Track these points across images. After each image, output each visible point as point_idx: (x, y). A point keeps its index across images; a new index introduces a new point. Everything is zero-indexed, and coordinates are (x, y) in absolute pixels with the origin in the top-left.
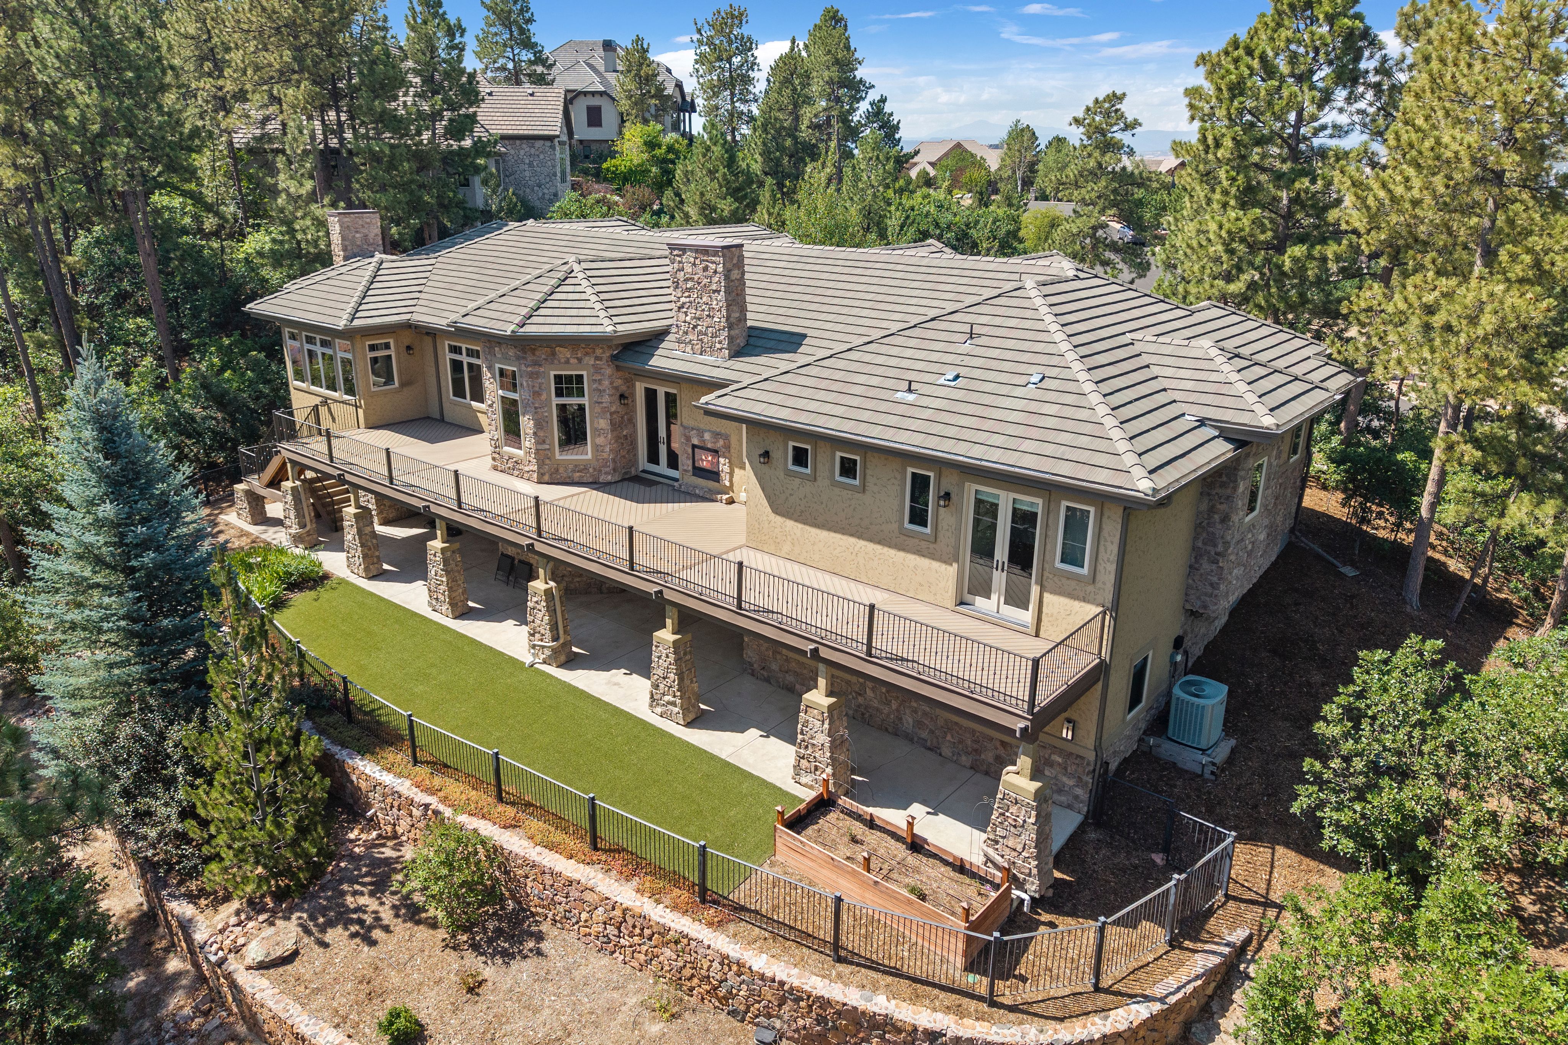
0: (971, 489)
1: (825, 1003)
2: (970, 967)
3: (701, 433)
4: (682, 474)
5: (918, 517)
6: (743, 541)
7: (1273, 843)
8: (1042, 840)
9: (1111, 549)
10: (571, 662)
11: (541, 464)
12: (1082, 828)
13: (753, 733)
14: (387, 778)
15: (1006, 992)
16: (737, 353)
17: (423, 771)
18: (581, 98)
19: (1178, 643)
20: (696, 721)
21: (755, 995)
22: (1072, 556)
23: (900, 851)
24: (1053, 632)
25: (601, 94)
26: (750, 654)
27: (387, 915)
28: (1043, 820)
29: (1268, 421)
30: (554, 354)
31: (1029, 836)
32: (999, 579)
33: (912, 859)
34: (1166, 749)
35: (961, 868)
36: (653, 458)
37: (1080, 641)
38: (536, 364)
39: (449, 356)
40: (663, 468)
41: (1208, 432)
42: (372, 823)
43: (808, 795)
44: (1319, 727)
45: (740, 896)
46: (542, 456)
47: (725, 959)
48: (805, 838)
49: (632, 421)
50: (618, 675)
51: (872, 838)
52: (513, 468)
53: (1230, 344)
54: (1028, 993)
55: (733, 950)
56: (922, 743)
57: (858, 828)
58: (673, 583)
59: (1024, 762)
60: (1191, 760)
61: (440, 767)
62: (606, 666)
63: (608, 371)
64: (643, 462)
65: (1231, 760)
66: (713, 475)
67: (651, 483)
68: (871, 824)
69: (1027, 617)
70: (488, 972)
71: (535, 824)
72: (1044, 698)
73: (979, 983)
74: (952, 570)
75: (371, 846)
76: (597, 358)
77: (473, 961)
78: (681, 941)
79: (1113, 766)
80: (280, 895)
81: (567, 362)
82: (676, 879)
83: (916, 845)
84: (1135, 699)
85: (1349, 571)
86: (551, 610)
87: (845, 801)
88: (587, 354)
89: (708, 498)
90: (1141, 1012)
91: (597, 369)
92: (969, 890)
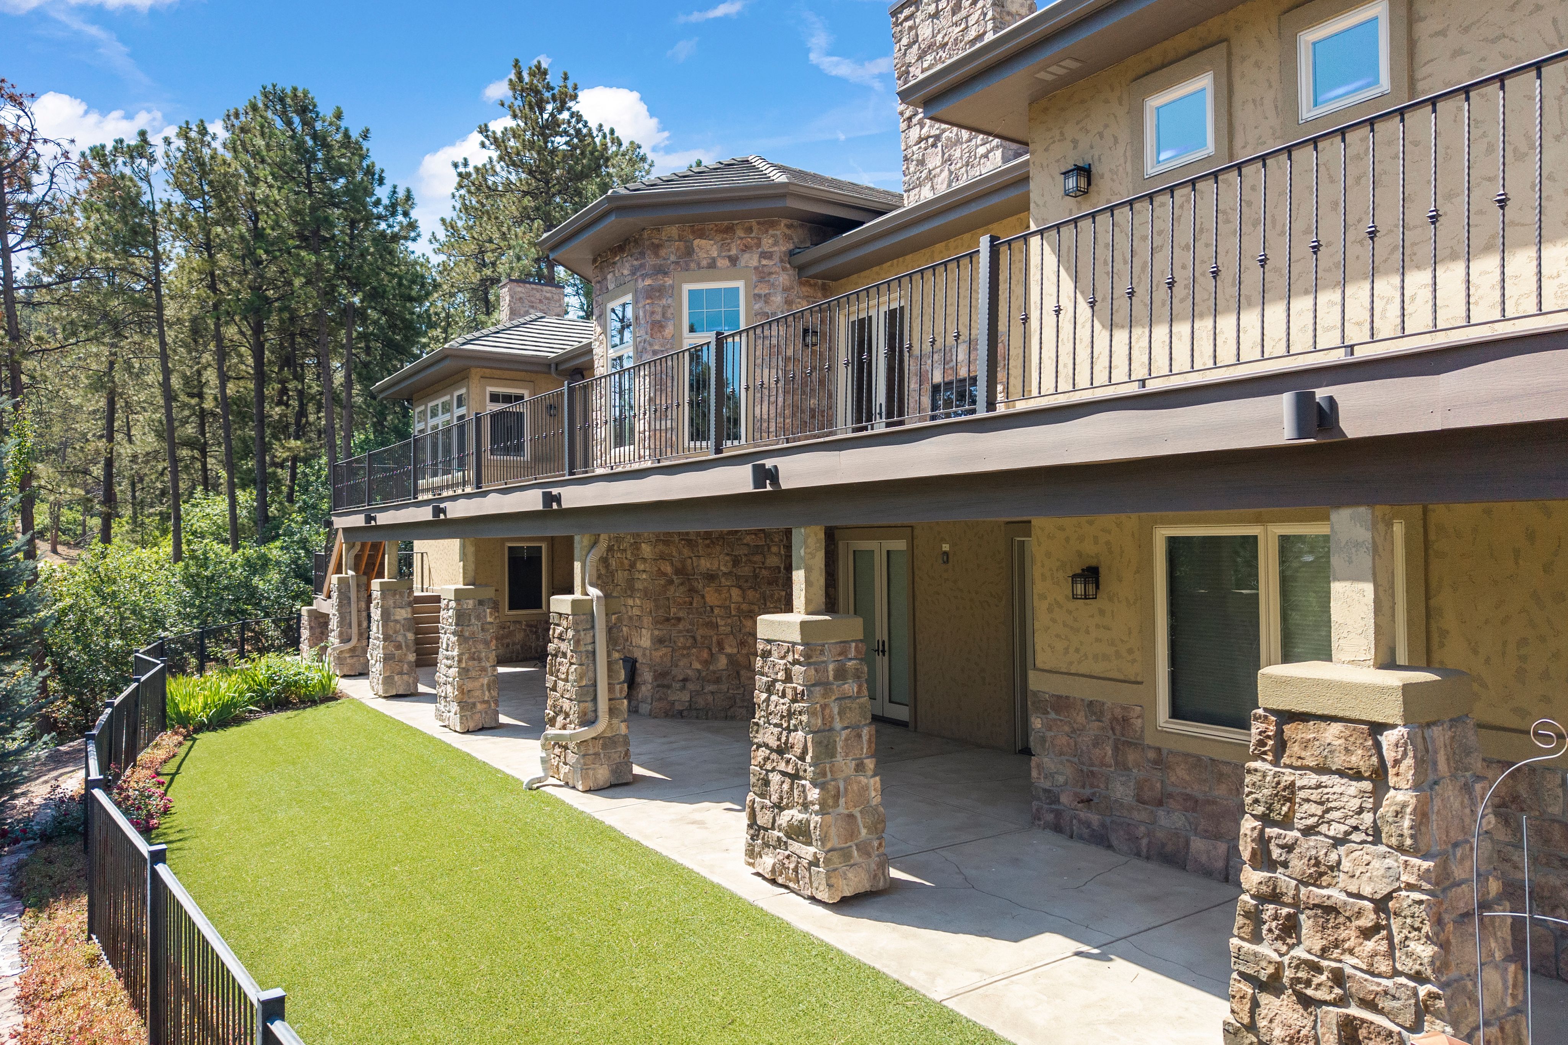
11: (657, 457)
30: (689, 252)
38: (661, 271)
46: (662, 442)
63: (783, 278)
76: (765, 255)
81: (712, 265)
88: (746, 248)
91: (763, 275)
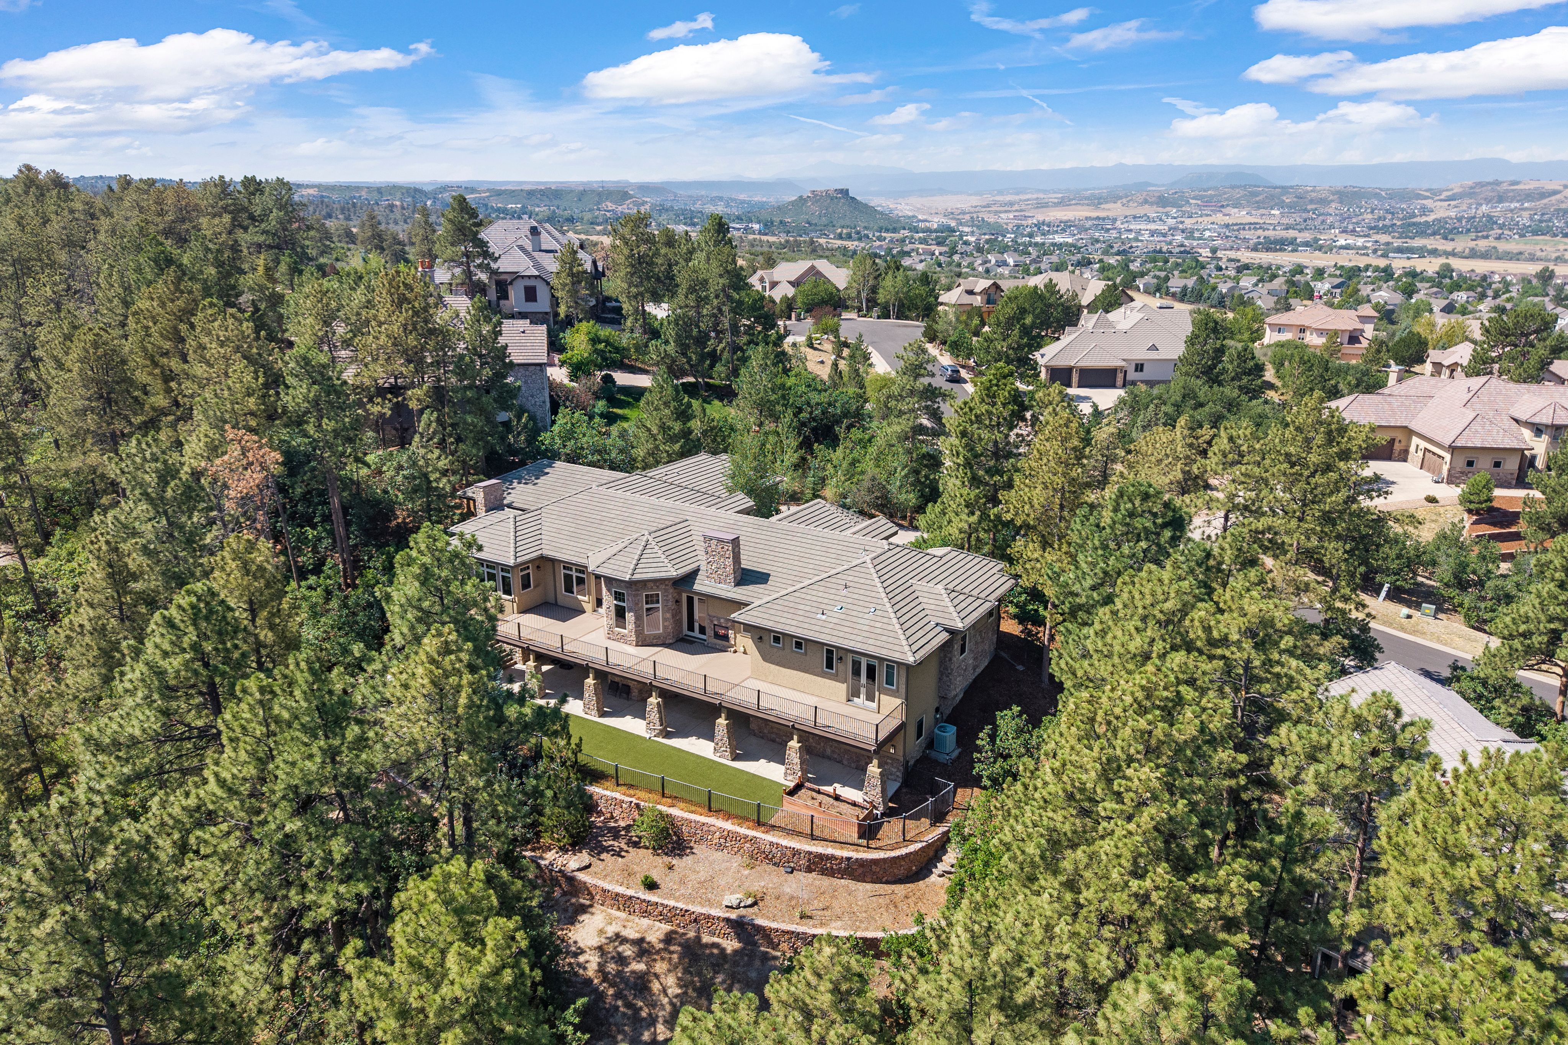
0: (850, 655)
1: (810, 853)
2: (860, 837)
3: (719, 619)
4: (709, 637)
5: (830, 665)
6: (749, 673)
7: (972, 787)
8: (883, 791)
9: (903, 680)
10: (668, 735)
11: (637, 637)
12: (900, 789)
13: (762, 761)
14: (608, 793)
15: (873, 844)
16: (738, 584)
17: (623, 788)
18: (520, 280)
19: (937, 710)
20: (736, 758)
21: (783, 855)
22: (890, 682)
23: (831, 801)
24: (885, 711)
25: (536, 277)
26: (753, 726)
27: (625, 847)
28: (883, 783)
29: (960, 625)
30: (645, 585)
31: (879, 789)
32: (863, 690)
33: (836, 803)
34: (933, 754)
35: (854, 804)
36: (691, 628)
37: (895, 714)
38: (637, 590)
39: (563, 571)
40: (696, 633)
41: (939, 629)
42: (600, 813)
43: (792, 785)
44: (979, 742)
45: (772, 822)
46: (639, 632)
47: (771, 844)
48: (795, 798)
49: (681, 612)
50: (693, 739)
51: (820, 797)
52: (622, 639)
53: (951, 586)
54: (879, 844)
55: (775, 840)
56: (835, 760)
57: (814, 794)
58: (726, 699)
59: (875, 762)
60: (943, 758)
61: (631, 786)
62: (686, 736)
63: (671, 592)
64: (685, 631)
65: (959, 757)
66: (726, 638)
67: (692, 642)
68: (819, 792)
69: (874, 705)
70: (674, 862)
71: (682, 805)
72: (881, 737)
73: (863, 842)
74: (844, 686)
75: (603, 822)
76: (666, 586)
77: (667, 859)
78: (753, 840)
79: (911, 763)
80: (573, 845)
81: (652, 589)
82: (747, 819)
83: (837, 798)
84: (919, 735)
85: (1020, 668)
86: (660, 712)
87: (807, 784)
88: (661, 585)
89: (724, 650)
90: (918, 846)
91: (666, 590)
92: (857, 811)
